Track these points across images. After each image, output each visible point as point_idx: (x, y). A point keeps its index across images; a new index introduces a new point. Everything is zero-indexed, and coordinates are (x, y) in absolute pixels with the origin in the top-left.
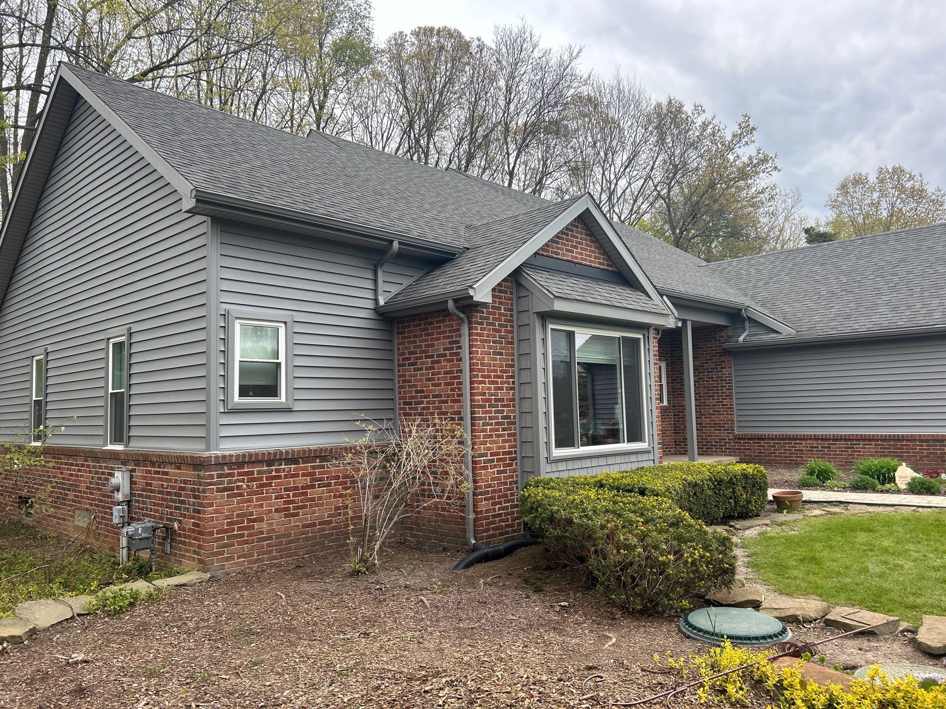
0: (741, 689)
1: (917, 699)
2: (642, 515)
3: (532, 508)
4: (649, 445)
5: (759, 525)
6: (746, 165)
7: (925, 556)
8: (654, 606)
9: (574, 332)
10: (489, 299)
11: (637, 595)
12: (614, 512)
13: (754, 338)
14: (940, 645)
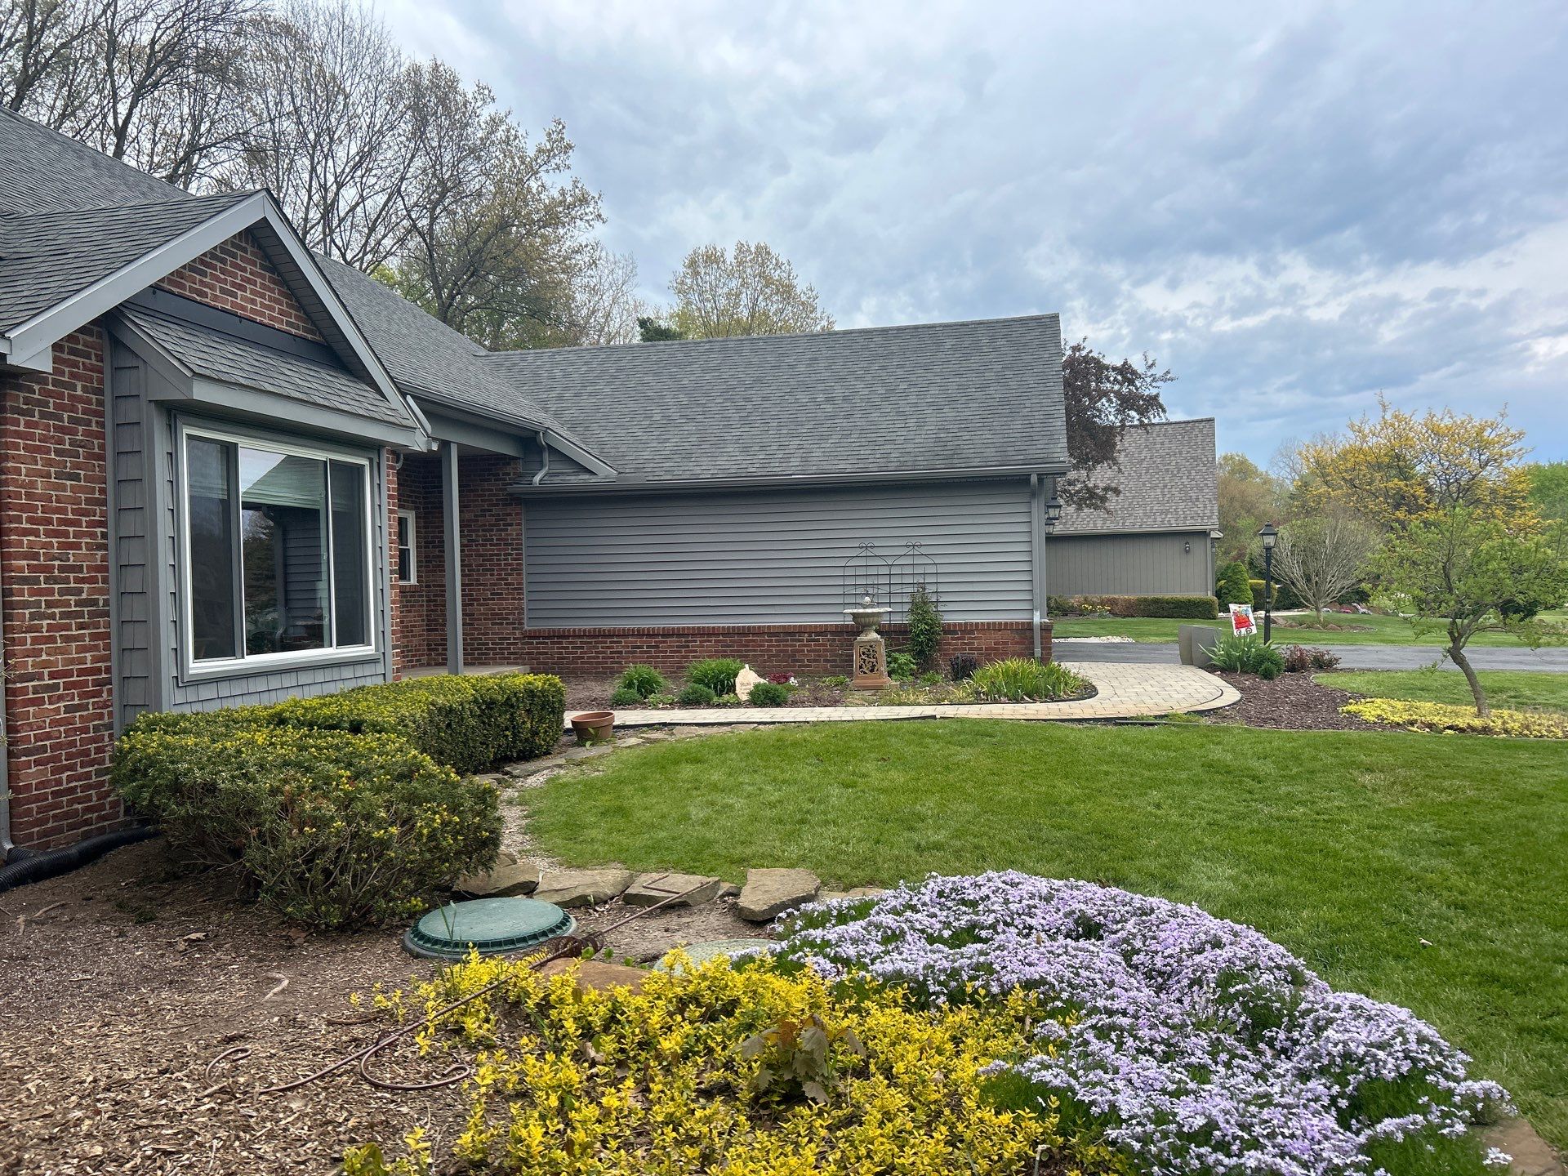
0: (487, 1021)
1: (727, 986)
2: (349, 765)
3: (135, 771)
4: (377, 649)
5: (548, 768)
6: (555, 203)
7: (761, 789)
8: (364, 915)
9: (236, 445)
10: (45, 365)
11: (334, 900)
12: (298, 765)
13: (556, 480)
14: (766, 907)
